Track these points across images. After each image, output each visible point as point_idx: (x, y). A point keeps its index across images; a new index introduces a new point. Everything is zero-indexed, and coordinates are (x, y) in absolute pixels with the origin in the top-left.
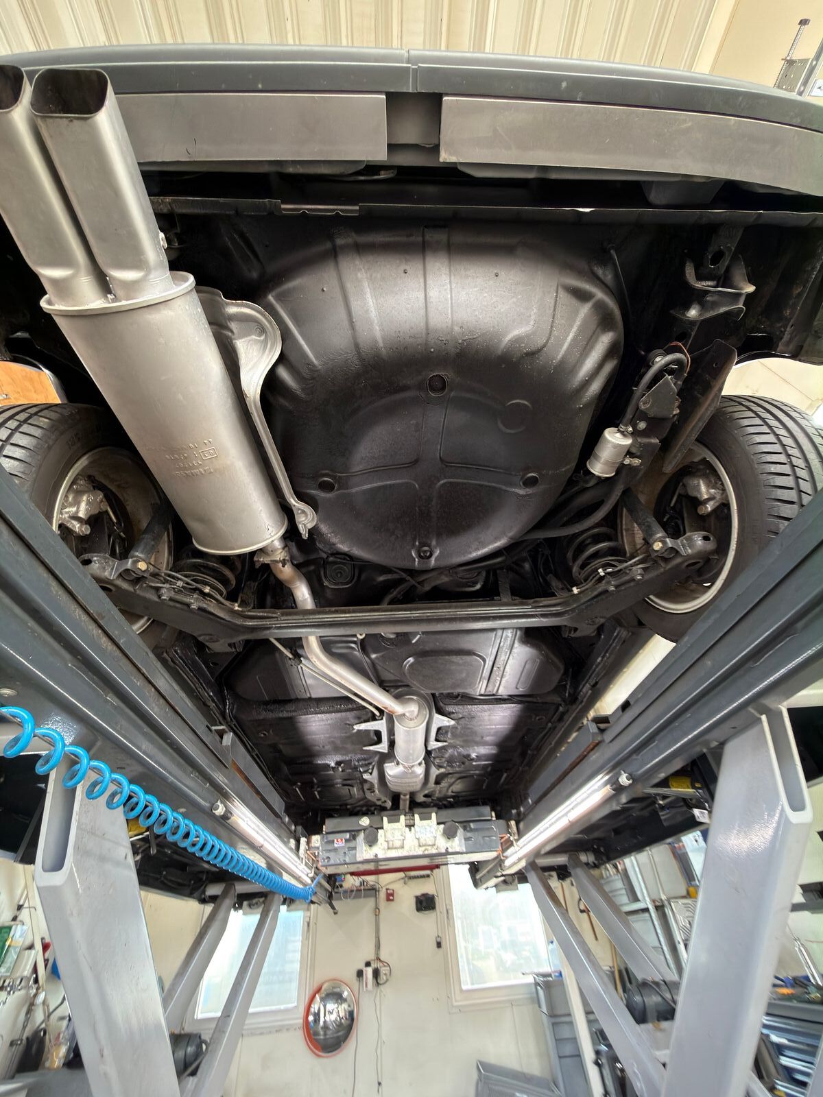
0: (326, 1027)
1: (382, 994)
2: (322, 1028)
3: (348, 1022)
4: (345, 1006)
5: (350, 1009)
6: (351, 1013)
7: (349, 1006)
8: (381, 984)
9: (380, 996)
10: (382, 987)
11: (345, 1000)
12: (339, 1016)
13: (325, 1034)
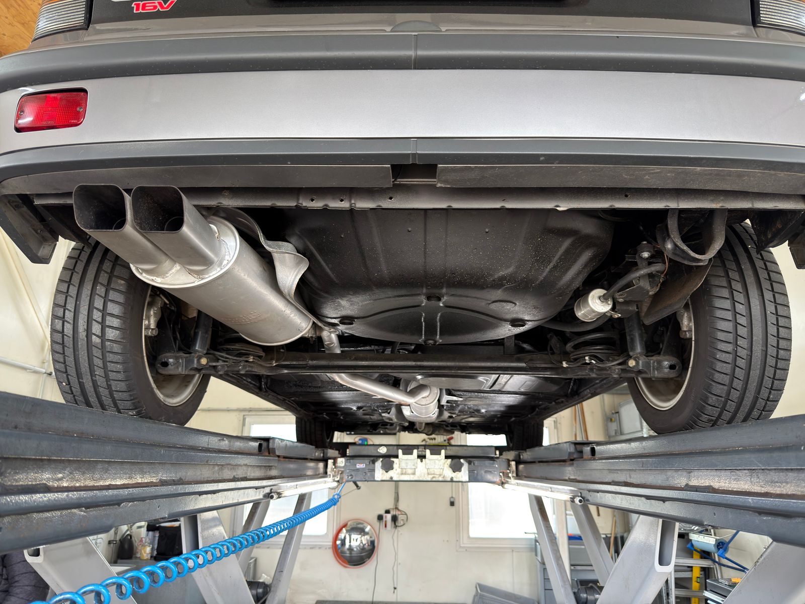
0: (351, 549)
1: (400, 533)
2: (348, 549)
3: (370, 548)
4: (367, 537)
5: (371, 539)
6: (372, 543)
7: (371, 537)
8: (398, 526)
9: (398, 534)
10: (399, 529)
11: (367, 534)
12: (362, 543)
13: (351, 553)
